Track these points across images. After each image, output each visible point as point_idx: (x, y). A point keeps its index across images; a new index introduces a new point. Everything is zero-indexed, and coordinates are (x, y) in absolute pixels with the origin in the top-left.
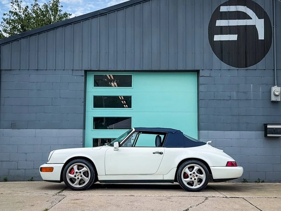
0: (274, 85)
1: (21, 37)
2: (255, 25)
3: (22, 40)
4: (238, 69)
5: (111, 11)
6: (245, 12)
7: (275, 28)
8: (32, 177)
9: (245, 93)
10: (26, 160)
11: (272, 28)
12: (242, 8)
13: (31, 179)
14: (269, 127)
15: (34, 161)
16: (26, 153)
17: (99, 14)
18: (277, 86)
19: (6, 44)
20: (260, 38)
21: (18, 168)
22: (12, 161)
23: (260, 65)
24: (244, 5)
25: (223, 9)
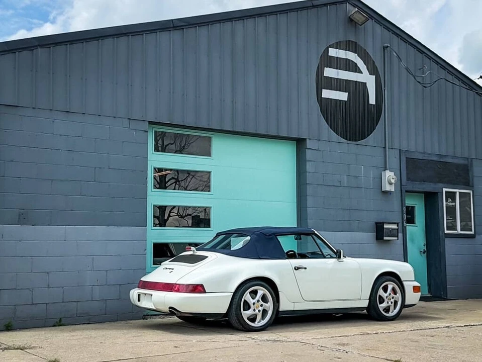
0: (385, 169)
1: (37, 44)
2: (366, 83)
3: (39, 50)
4: (349, 142)
5: (190, 25)
6: (355, 62)
7: (386, 90)
8: (60, 319)
9: (356, 177)
10: (49, 287)
11: (383, 90)
12: (352, 56)
13: (58, 321)
14: (386, 226)
15: (63, 287)
16: (48, 273)
17: (172, 26)
18: (390, 171)
19: (7, 53)
20: (371, 102)
21: (34, 303)
22: (22, 289)
23: (370, 139)
24: (355, 53)
25: (333, 52)
